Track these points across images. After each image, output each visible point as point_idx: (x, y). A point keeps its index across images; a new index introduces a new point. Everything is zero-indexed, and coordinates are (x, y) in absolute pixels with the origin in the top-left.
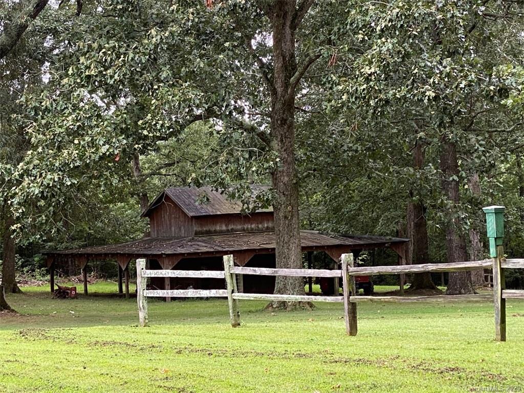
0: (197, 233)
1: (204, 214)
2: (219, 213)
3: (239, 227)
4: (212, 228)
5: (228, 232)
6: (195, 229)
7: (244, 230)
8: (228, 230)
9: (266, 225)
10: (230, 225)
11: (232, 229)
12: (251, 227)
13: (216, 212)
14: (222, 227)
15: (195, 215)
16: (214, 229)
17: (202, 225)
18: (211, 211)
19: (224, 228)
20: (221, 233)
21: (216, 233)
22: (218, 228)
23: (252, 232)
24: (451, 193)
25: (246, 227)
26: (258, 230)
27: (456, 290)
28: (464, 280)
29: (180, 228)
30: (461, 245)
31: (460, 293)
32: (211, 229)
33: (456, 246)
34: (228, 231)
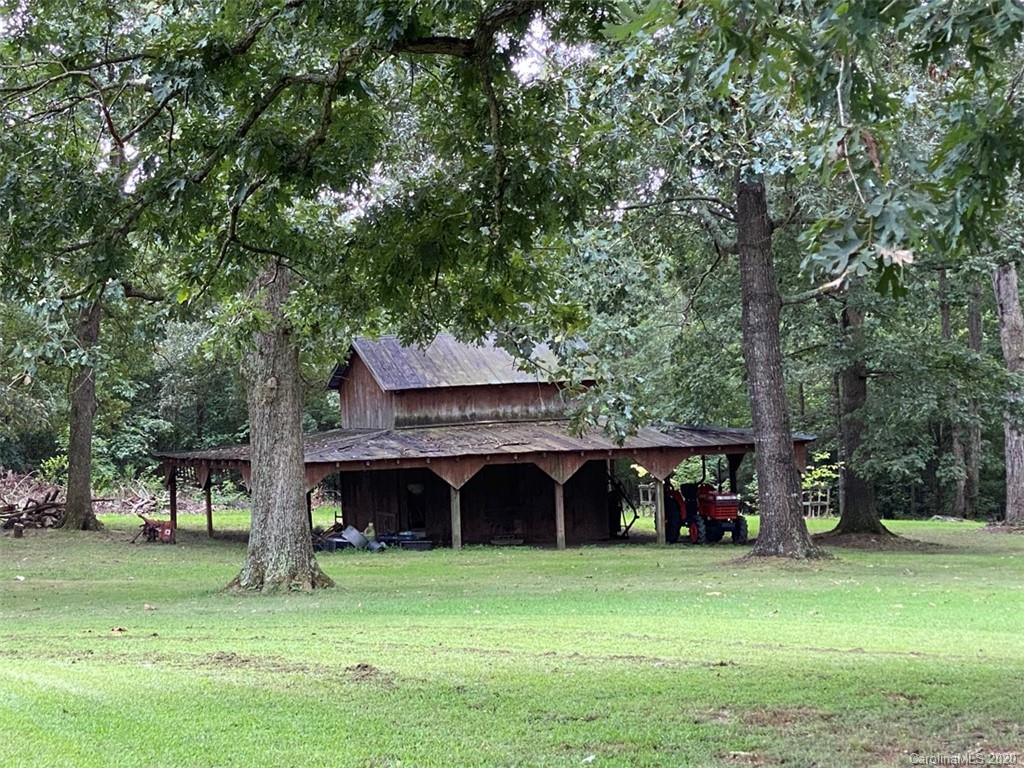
0: (399, 423)
1: (412, 386)
2: (444, 384)
3: (488, 411)
4: (433, 413)
5: (464, 421)
6: (396, 414)
7: (497, 417)
8: (466, 417)
9: (543, 408)
10: (468, 408)
11: (473, 415)
12: (512, 412)
13: (439, 383)
14: (451, 411)
15: (395, 388)
16: (435, 415)
17: (410, 408)
18: (430, 380)
19: (456, 413)
20: (450, 422)
21: (439, 422)
22: (443, 413)
23: (513, 421)
24: (758, 349)
25: (501, 411)
26: (526, 417)
27: (770, 545)
28: (786, 526)
29: (377, 412)
30: (780, 454)
31: (777, 553)
32: (429, 415)
33: (770, 457)
34: (464, 418)
